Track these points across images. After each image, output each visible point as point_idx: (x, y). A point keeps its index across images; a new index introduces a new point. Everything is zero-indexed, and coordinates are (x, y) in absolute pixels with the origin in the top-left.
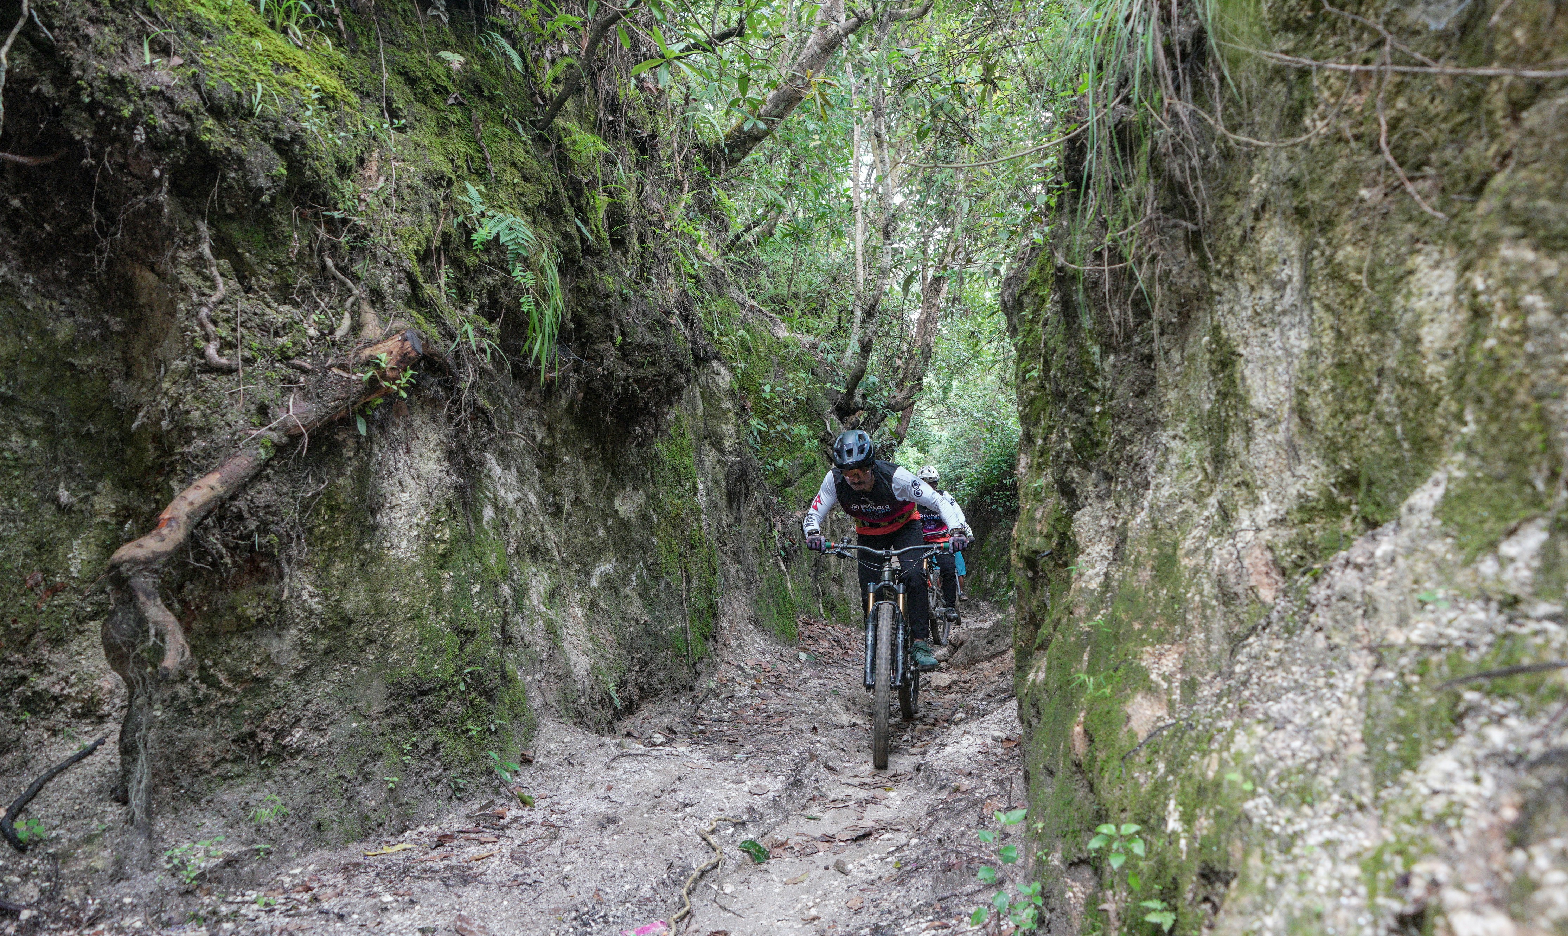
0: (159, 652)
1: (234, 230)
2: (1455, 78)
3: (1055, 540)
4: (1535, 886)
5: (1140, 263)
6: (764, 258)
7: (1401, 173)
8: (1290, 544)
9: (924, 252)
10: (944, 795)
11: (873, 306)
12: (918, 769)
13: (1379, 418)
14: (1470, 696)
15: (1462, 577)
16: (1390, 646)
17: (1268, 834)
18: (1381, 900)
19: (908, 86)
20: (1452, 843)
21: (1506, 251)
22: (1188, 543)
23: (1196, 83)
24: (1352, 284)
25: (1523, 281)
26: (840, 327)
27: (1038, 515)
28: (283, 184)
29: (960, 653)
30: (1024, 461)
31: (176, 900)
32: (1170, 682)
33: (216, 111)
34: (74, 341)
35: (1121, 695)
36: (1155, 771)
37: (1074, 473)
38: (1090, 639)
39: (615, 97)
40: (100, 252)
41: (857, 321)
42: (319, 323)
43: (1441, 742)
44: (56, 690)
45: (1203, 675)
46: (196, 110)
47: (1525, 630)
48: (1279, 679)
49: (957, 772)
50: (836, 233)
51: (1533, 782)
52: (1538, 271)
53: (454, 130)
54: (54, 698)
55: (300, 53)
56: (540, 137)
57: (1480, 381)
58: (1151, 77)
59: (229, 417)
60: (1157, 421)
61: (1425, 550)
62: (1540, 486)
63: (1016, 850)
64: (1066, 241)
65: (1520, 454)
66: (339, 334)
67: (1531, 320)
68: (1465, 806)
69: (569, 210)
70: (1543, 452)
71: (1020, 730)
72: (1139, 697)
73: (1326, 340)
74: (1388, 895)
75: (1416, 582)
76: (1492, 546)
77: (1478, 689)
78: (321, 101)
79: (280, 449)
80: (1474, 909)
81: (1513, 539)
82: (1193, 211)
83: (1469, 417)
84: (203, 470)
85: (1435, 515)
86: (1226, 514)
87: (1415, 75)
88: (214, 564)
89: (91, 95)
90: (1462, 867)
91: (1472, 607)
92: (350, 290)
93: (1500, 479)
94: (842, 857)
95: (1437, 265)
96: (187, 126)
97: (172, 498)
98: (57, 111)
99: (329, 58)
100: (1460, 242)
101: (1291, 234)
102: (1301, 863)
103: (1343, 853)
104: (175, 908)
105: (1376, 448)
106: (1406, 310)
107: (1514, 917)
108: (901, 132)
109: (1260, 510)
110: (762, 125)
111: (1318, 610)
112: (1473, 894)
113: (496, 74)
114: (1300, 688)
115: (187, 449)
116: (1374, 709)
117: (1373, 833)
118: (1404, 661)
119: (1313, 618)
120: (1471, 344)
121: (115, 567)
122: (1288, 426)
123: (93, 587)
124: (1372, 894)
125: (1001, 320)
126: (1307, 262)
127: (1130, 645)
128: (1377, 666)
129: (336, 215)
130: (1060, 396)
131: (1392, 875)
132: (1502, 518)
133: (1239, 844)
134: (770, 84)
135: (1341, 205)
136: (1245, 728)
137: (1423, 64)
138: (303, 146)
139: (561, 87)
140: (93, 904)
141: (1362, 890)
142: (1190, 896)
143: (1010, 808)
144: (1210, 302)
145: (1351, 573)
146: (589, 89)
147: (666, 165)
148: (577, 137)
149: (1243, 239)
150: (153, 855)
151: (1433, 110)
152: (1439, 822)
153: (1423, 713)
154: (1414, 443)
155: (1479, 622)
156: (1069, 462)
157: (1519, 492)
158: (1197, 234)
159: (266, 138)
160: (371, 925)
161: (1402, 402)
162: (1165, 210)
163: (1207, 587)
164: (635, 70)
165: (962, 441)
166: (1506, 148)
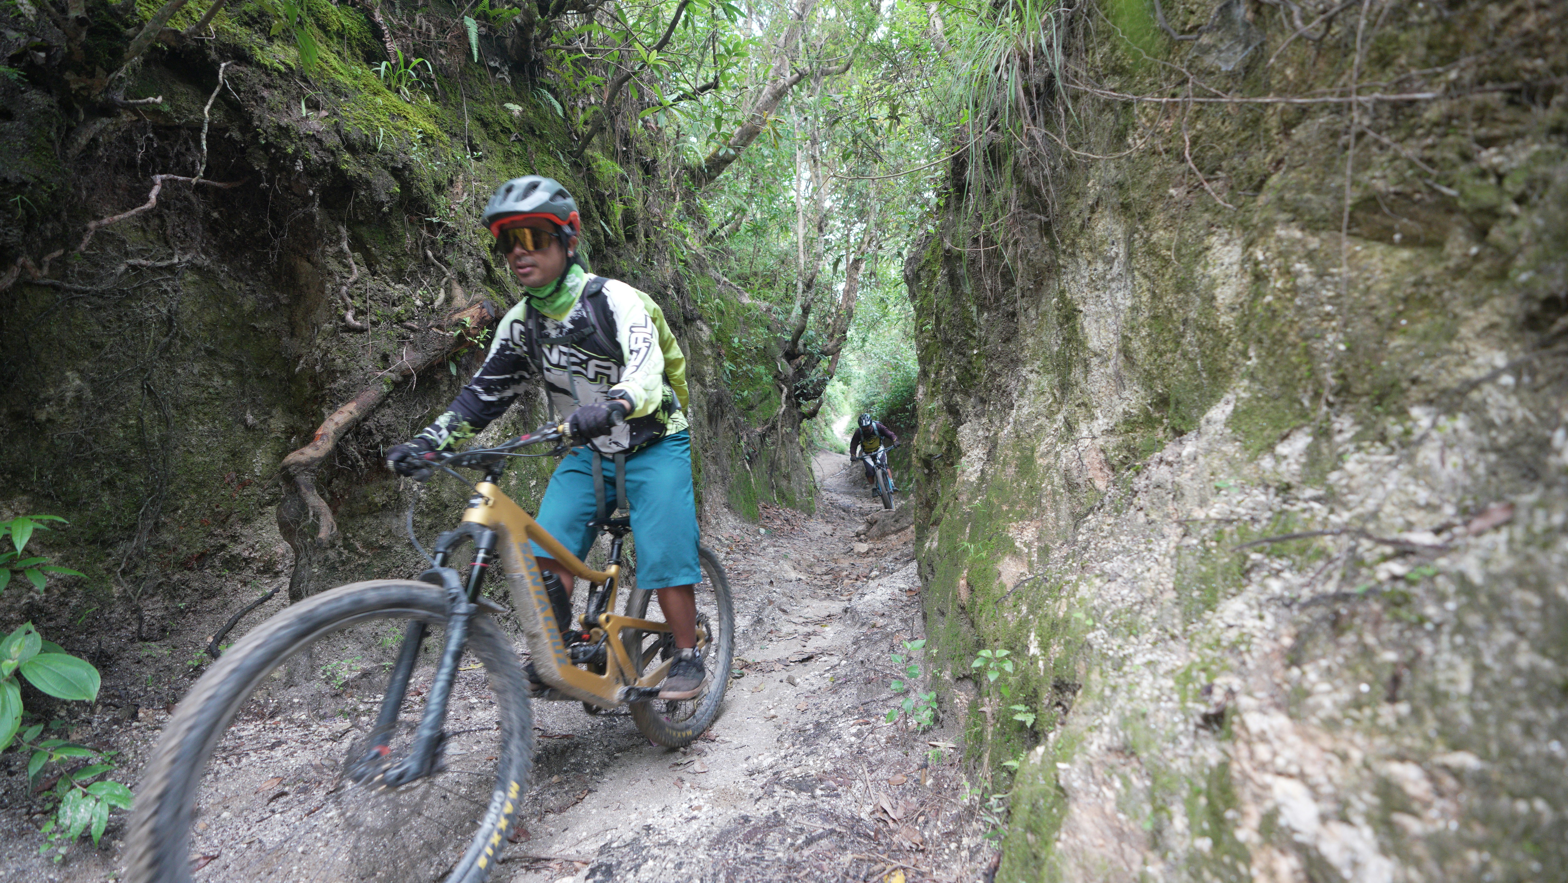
0: (316, 528)
1: (364, 232)
2: (1240, 105)
3: (944, 447)
4: (1308, 694)
5: (1006, 245)
6: (733, 247)
7: (1200, 175)
8: (1118, 448)
9: (848, 241)
10: (864, 629)
11: (811, 280)
12: (846, 611)
13: (1184, 355)
14: (1255, 556)
15: (1247, 470)
16: (1195, 521)
17: (1104, 657)
18: (1190, 704)
19: (836, 122)
20: (1244, 663)
21: (1280, 232)
22: (1043, 448)
23: (1047, 114)
24: (1163, 257)
25: (1293, 253)
26: (787, 296)
27: (932, 429)
28: (397, 199)
29: (875, 529)
30: (921, 390)
31: (330, 701)
32: (1030, 548)
33: (351, 148)
34: (255, 311)
35: (994, 557)
36: (1019, 612)
37: (958, 398)
38: (970, 518)
39: (627, 133)
40: (273, 249)
41: (800, 291)
42: (422, 297)
43: (1233, 590)
44: (246, 554)
45: (1054, 543)
46: (338, 148)
47: (1295, 508)
48: (1111, 545)
49: (874, 613)
50: (784, 228)
51: (1306, 618)
52: (1304, 246)
53: (515, 159)
54: (245, 560)
55: (409, 106)
56: (575, 163)
57: (1260, 327)
58: (1016, 110)
59: (362, 363)
60: (1019, 360)
61: (1219, 451)
62: (1306, 403)
63: (917, 669)
64: (952, 231)
65: (1291, 380)
66: (437, 304)
67: (1299, 281)
68: (1253, 636)
69: (596, 214)
70: (1309, 378)
71: (919, 584)
72: (1007, 559)
73: (1144, 299)
74: (1195, 701)
75: (1213, 474)
76: (1270, 448)
77: (1261, 551)
78: (423, 140)
79: (396, 385)
80: (1262, 711)
81: (1286, 442)
82: (1045, 207)
83: (1252, 353)
84: (344, 401)
85: (1226, 425)
86: (1070, 427)
87: (1210, 104)
88: (352, 466)
89: (266, 139)
90: (1251, 680)
91: (1255, 492)
92: (444, 273)
93: (1276, 398)
94: (792, 673)
95: (1227, 243)
96: (332, 159)
97: (323, 420)
98: (243, 151)
99: (428, 109)
100: (1245, 226)
101: (1118, 222)
102: (1130, 677)
103: (1161, 670)
104: (329, 705)
105: (1182, 377)
106: (1204, 276)
107: (1291, 716)
108: (830, 155)
109: (1095, 423)
110: (732, 152)
111: (1139, 495)
112: (1261, 699)
113: (544, 119)
114: (1126, 551)
115: (333, 386)
116: (1182, 566)
117: (1183, 656)
118: (1205, 531)
119: (1135, 501)
120: (1253, 300)
121: (285, 468)
122: (1116, 362)
123: (270, 482)
124: (1183, 700)
125: (904, 289)
126: (1130, 242)
127: (1001, 522)
128: (1185, 535)
129: (434, 220)
130: (948, 343)
131: (1198, 686)
132: (1276, 427)
133: (1083, 664)
134: (736, 122)
135: (1155, 200)
136: (1086, 580)
137: (1217, 96)
138: (411, 171)
139: (589, 128)
140: (273, 703)
141: (1176, 697)
142: (1047, 702)
143: (912, 639)
144: (1058, 273)
145: (1164, 468)
146: (609, 128)
147: (663, 181)
148: (601, 162)
149: (1083, 227)
150: (313, 669)
151: (1223, 130)
152: (1233, 647)
153: (1219, 569)
154: (1210, 374)
155: (1261, 502)
156: (954, 390)
157: (1290, 407)
158: (1048, 224)
159: (385, 167)
160: (463, 719)
161: (1201, 344)
162: (1025, 207)
163: (1056, 480)
164: (641, 114)
165: (875, 377)
166: (1280, 156)
